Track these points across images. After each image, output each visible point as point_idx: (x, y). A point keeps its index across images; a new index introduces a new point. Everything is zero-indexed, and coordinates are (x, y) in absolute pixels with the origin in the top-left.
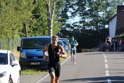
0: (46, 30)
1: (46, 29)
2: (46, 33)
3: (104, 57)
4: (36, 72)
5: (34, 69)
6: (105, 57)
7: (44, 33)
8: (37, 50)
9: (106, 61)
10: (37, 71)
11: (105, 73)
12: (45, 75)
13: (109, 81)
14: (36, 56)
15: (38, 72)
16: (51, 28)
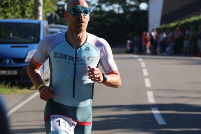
0: (27, 8)
1: (28, 6)
2: (28, 13)
3: (141, 65)
4: (9, 90)
5: (5, 84)
6: (143, 64)
7: (23, 14)
8: (12, 47)
9: (145, 73)
10: (11, 88)
11: (146, 97)
12: (28, 96)
13: (155, 112)
14: (9, 58)
15: (12, 90)
16: (39, 4)
